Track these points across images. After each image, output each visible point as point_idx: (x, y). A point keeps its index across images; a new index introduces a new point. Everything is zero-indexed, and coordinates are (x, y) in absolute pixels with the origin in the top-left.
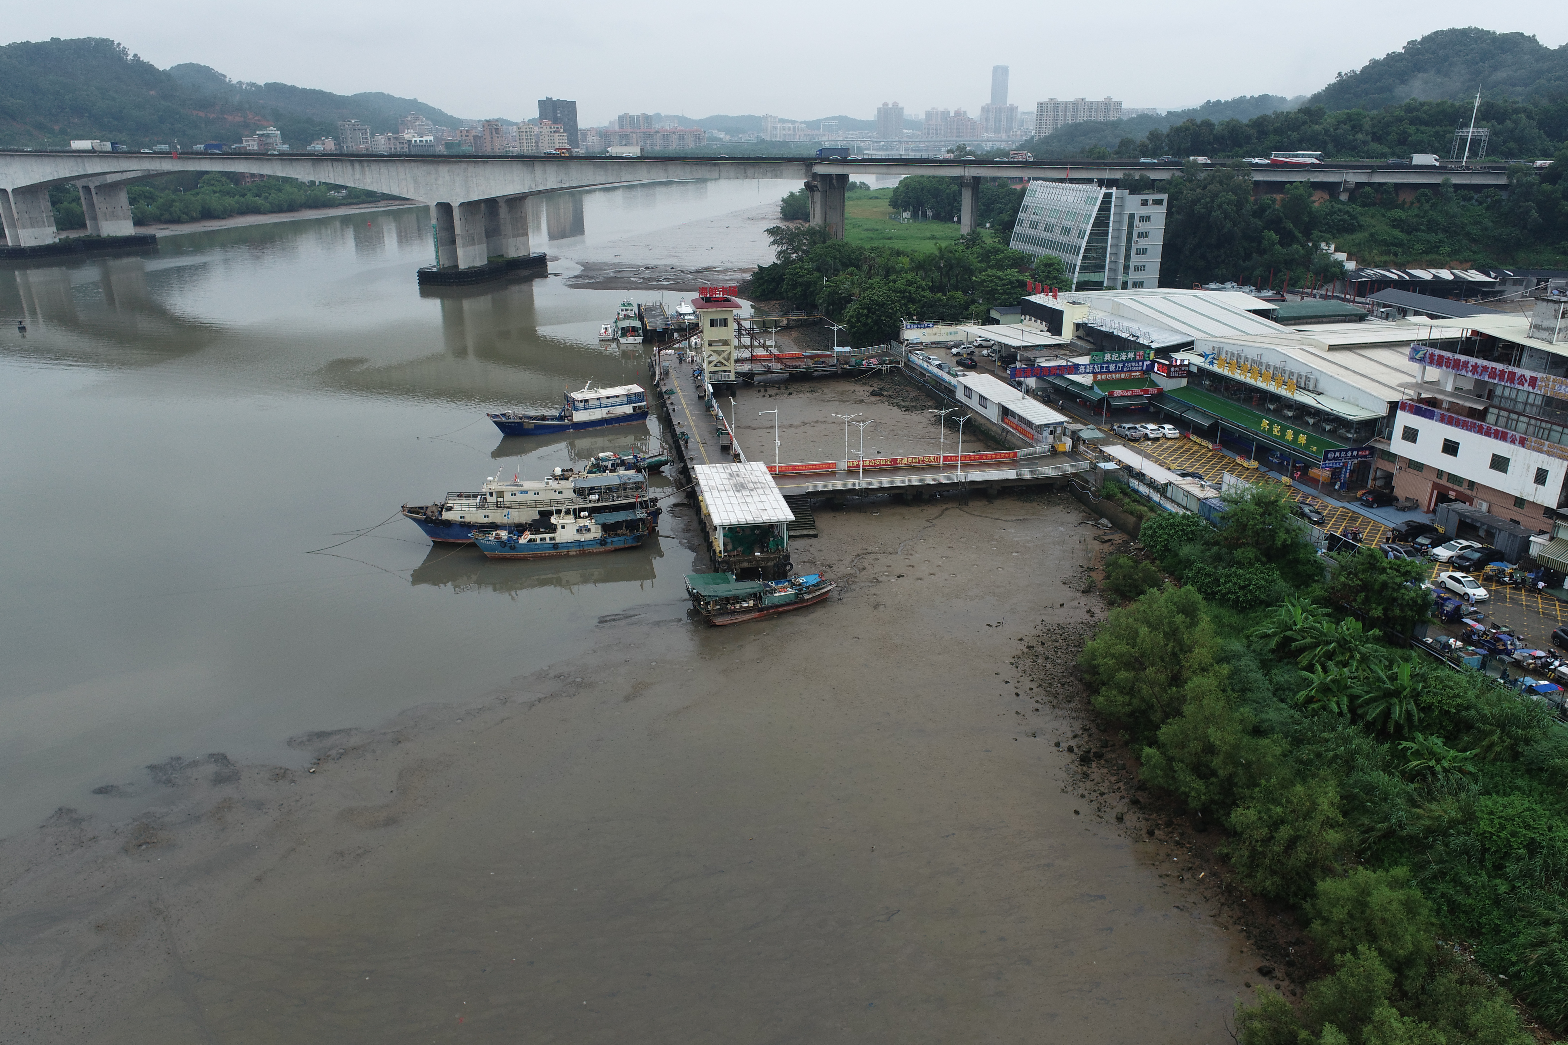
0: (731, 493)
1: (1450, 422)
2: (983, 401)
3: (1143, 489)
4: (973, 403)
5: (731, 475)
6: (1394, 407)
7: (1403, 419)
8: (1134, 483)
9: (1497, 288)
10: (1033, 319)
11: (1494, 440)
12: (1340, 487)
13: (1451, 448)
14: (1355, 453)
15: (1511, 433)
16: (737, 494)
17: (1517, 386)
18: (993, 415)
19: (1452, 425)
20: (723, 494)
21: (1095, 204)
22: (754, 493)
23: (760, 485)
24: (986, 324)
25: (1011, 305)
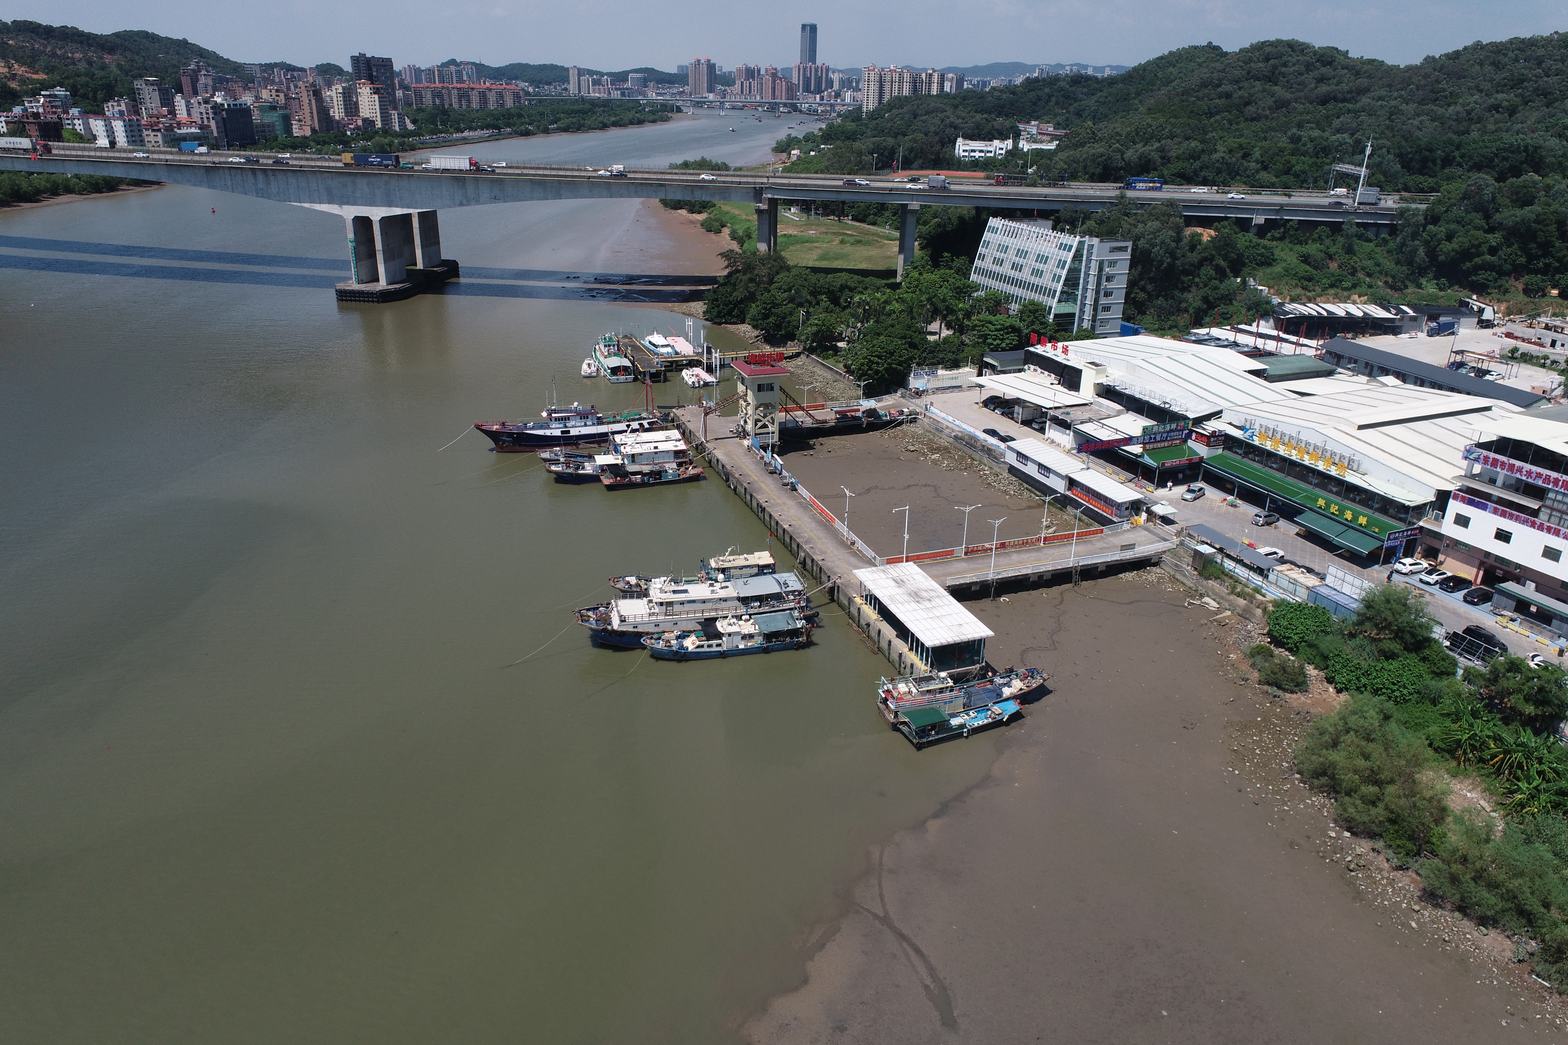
1: (1503, 515)
2: (1044, 470)
3: (1241, 571)
4: (1033, 471)
5: (899, 583)
6: (1445, 495)
7: (1455, 507)
10: (1039, 370)
11: (1547, 535)
13: (1503, 536)
14: (1409, 533)
15: (1563, 530)
16: (922, 606)
18: (1060, 485)
19: (1505, 517)
20: (908, 607)
21: (1070, 250)
22: (933, 603)
23: (932, 594)
24: (982, 368)
25: (1003, 350)
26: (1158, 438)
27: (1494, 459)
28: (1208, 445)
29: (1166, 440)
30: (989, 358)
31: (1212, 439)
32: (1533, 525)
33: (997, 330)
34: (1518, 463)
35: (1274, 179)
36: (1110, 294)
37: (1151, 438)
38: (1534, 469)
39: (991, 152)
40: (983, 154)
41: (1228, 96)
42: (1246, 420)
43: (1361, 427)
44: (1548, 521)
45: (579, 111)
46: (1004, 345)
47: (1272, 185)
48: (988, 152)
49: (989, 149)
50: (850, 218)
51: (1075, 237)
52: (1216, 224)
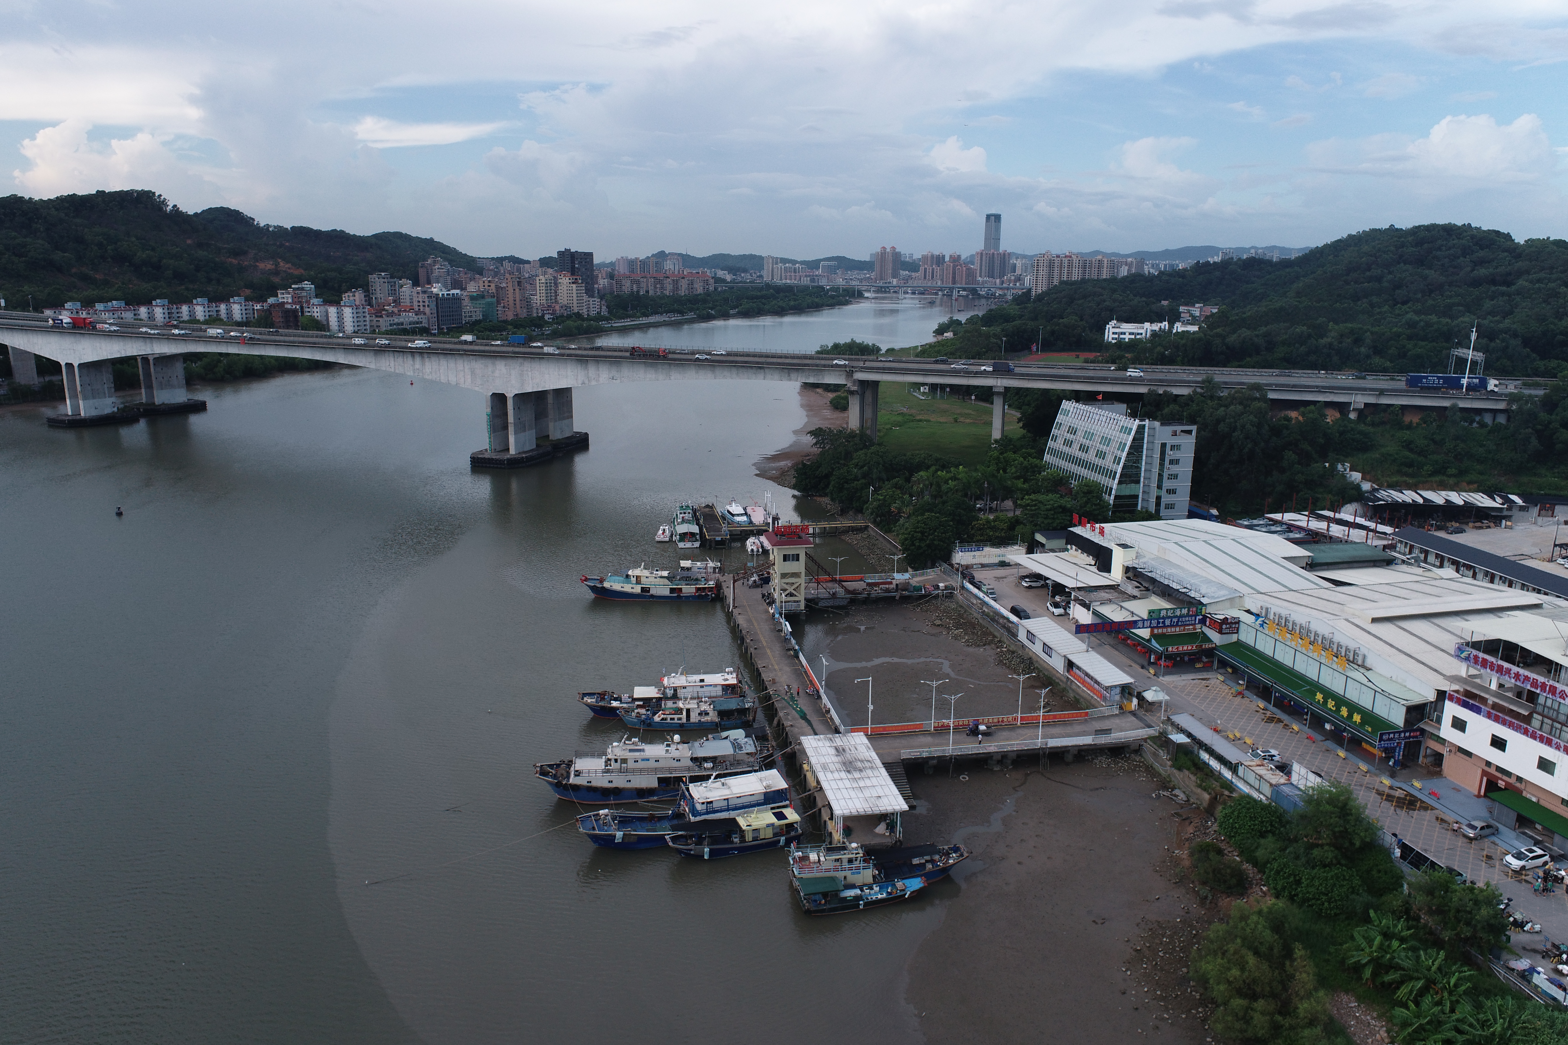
0: (843, 775)
1: (1497, 719)
2: (1048, 649)
3: (1214, 764)
4: (1037, 649)
5: (839, 751)
6: (1442, 695)
7: (1451, 710)
8: (1205, 756)
9: (1505, 513)
10: (1080, 551)
11: (1540, 744)
12: (1394, 763)
13: (1498, 743)
14: (1407, 734)
15: (1555, 740)
16: (850, 776)
17: (1558, 699)
18: (1058, 665)
19: (1498, 723)
20: (836, 775)
21: (1129, 434)
22: (864, 774)
23: (867, 765)
24: (1032, 547)
25: (1055, 529)
26: (1168, 622)
27: (1483, 659)
28: (1220, 632)
29: (1177, 625)
30: (1039, 537)
31: (1224, 627)
32: (1526, 732)
33: (1047, 510)
34: (1506, 665)
35: (1388, 364)
36: (1175, 477)
37: (1159, 623)
38: (1522, 671)
39: (1141, 334)
40: (1133, 337)
41: (1379, 279)
42: (1263, 608)
43: (1375, 620)
44: (1541, 729)
45: (762, 297)
46: (1051, 525)
47: (1385, 370)
48: (1138, 334)
49: (1140, 331)
50: (973, 397)
51: (1135, 420)
52: (1302, 409)
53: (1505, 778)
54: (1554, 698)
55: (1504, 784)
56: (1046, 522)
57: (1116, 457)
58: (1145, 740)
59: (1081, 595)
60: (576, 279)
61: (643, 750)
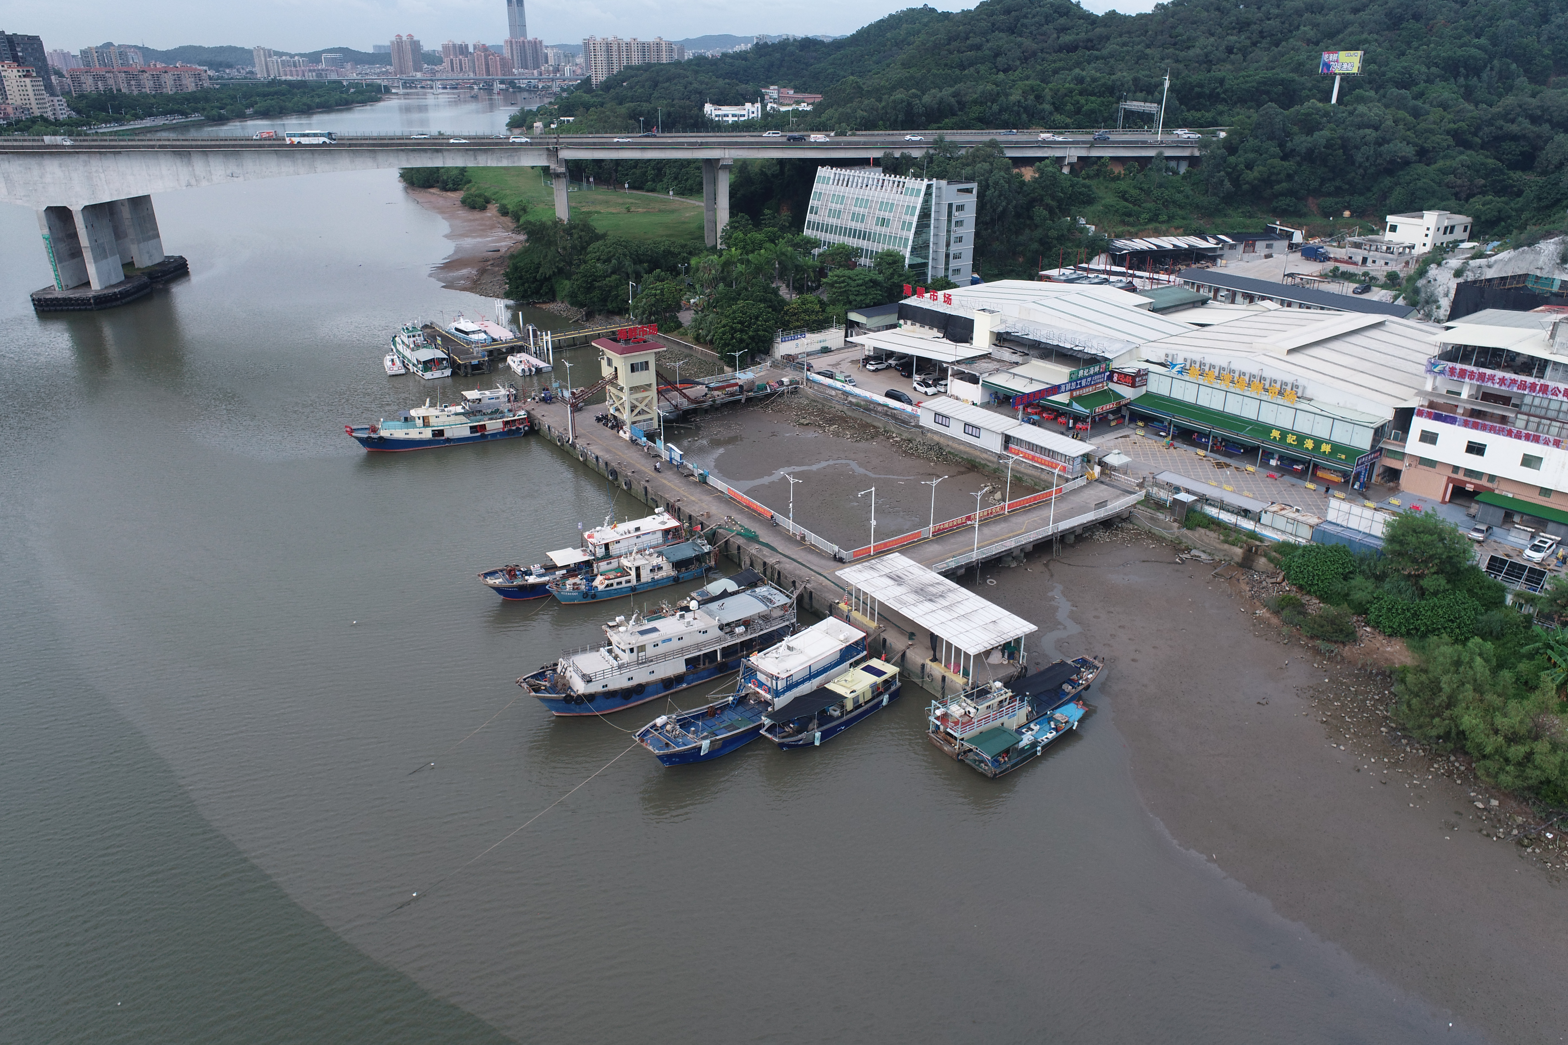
0: (929, 605)
1: (1475, 426)
2: (971, 430)
3: (1227, 517)
4: (954, 432)
5: (896, 579)
6: (1407, 412)
7: (1418, 425)
9: (1219, 253)
11: (1525, 442)
12: (1360, 487)
13: (1475, 449)
14: (1370, 457)
15: (1543, 436)
16: (938, 605)
17: (1550, 397)
18: (993, 444)
19: (1477, 429)
20: (921, 608)
21: (919, 195)
22: (949, 600)
23: (938, 586)
25: (868, 306)
26: (1082, 384)
27: (1461, 370)
28: (1131, 386)
29: (1090, 385)
30: (854, 316)
31: (1137, 379)
32: (1509, 434)
34: (1488, 372)
35: (1068, 120)
36: (960, 239)
37: (1076, 385)
38: (1508, 375)
39: (744, 116)
40: (736, 119)
42: (1167, 355)
43: (1290, 352)
44: (1526, 428)
45: (276, 93)
46: (868, 301)
48: (741, 116)
49: (743, 112)
50: (626, 186)
51: (923, 180)
52: (1038, 164)
53: (1474, 481)
54: (1545, 396)
55: (1473, 486)
56: (858, 299)
57: (904, 222)
58: (1134, 506)
59: (962, 368)
60: (28, 71)
61: (655, 630)
